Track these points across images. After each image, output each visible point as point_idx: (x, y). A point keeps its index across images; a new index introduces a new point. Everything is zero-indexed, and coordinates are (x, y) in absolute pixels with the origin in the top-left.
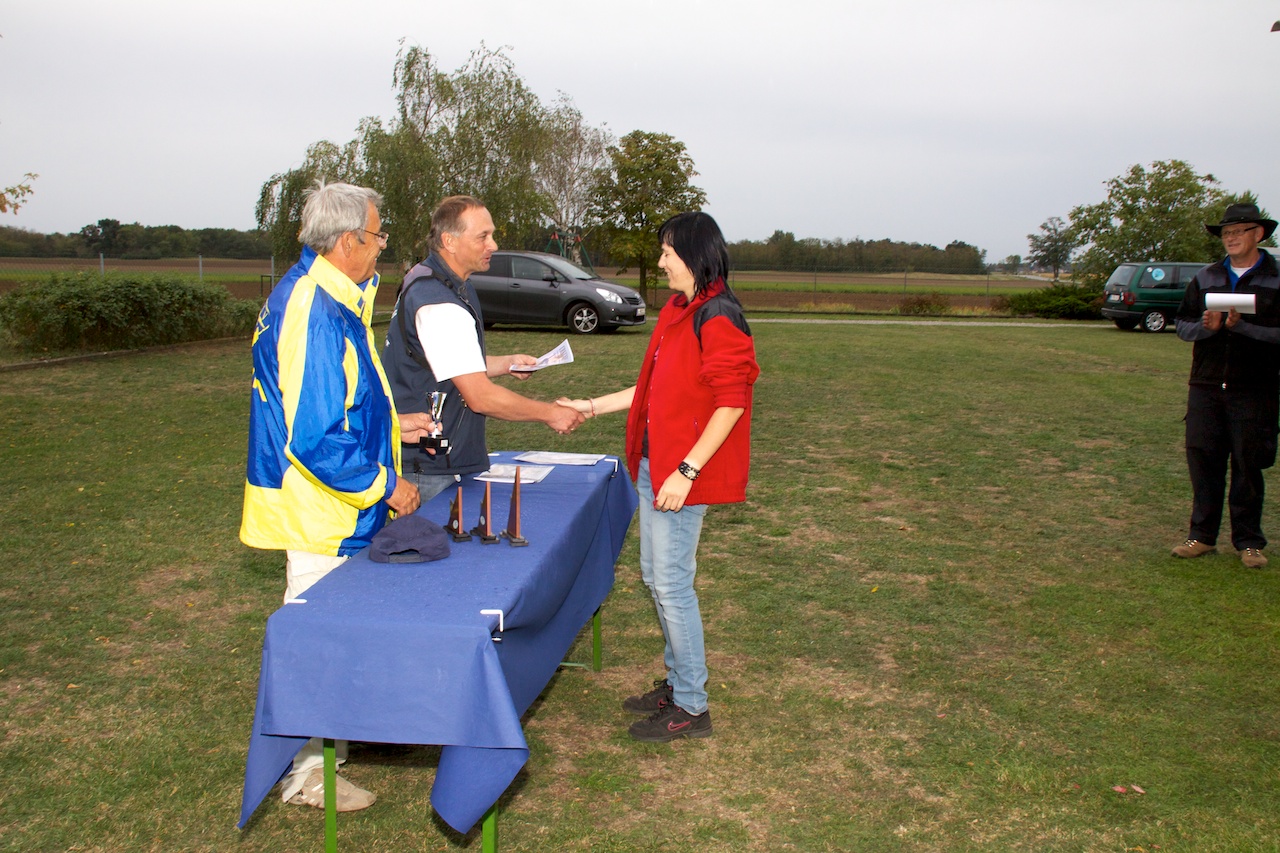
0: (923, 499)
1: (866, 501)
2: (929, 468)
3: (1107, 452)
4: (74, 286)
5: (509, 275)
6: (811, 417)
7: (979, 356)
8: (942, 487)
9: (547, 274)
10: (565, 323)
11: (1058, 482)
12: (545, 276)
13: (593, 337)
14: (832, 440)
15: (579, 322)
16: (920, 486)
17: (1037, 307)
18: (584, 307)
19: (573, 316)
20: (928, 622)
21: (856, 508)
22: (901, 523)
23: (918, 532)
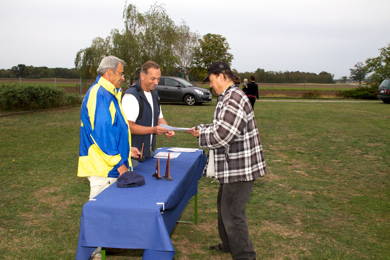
0: (311, 164)
1: (290, 165)
2: (312, 153)
3: (379, 148)
4: (10, 88)
5: (164, 85)
6: (270, 135)
7: (331, 113)
8: (318, 160)
9: (177, 84)
10: (183, 102)
11: (360, 158)
12: (176, 85)
13: (193, 106)
14: (278, 143)
15: (188, 101)
16: (310, 160)
17: (353, 95)
18: (190, 96)
19: (186, 99)
20: (313, 208)
21: (287, 167)
22: (303, 173)
23: (309, 176)
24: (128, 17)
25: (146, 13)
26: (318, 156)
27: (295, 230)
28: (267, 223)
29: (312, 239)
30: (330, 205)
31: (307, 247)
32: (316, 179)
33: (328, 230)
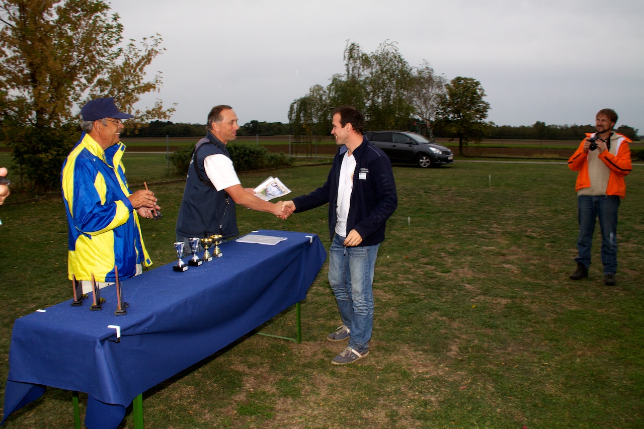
0: (534, 255)
1: (503, 255)
5: (391, 141)
8: (550, 248)
9: (408, 141)
10: (415, 163)
13: (427, 169)
14: (508, 222)
15: (422, 162)
16: (537, 248)
18: (424, 156)
19: (419, 160)
20: (492, 328)
21: (495, 259)
22: (513, 268)
23: (520, 273)
24: (349, 59)
25: (372, 53)
26: (553, 242)
27: (440, 364)
28: (405, 348)
29: (456, 381)
30: (521, 324)
31: (437, 396)
32: (526, 278)
33: (492, 367)
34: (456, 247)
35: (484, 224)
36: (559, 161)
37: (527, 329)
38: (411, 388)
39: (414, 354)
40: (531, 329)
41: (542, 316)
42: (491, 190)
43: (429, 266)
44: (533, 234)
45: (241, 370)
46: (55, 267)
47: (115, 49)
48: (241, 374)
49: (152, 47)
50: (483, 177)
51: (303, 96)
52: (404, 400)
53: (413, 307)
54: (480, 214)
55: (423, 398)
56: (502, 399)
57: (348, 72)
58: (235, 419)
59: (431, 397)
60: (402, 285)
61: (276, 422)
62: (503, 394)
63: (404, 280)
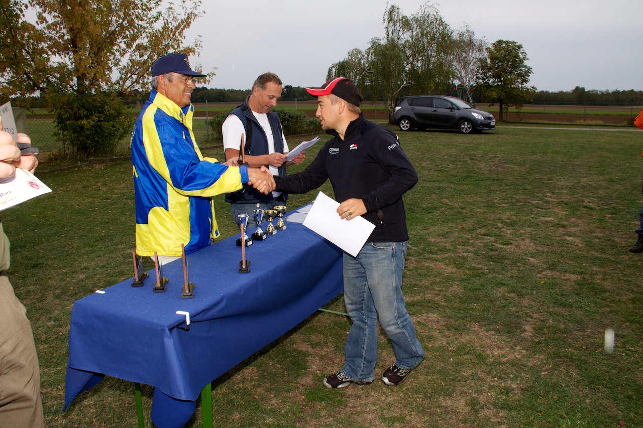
0: (596, 227)
1: (563, 226)
5: (432, 106)
6: (556, 178)
8: (611, 220)
9: (450, 105)
10: (457, 128)
13: (469, 135)
14: (562, 191)
15: (463, 128)
16: (598, 219)
18: (466, 121)
19: (461, 125)
20: (565, 306)
21: (556, 231)
22: (577, 241)
23: (585, 247)
24: (389, 22)
25: (413, 15)
27: (516, 345)
28: (476, 327)
29: (536, 366)
30: (596, 303)
31: (518, 382)
32: (593, 253)
33: (573, 350)
34: (513, 217)
35: (537, 193)
36: (604, 127)
37: (603, 309)
38: (489, 373)
39: (487, 334)
40: (608, 309)
41: (618, 294)
42: (539, 157)
43: (488, 238)
44: (590, 204)
45: (304, 349)
46: (102, 235)
47: (154, 13)
48: (305, 354)
49: (191, 10)
50: (528, 144)
51: (342, 60)
52: (484, 386)
53: (477, 281)
54: (531, 182)
55: (503, 384)
56: (590, 388)
57: (388, 35)
58: (304, 406)
59: (512, 383)
60: (463, 258)
61: (348, 409)
62: (591, 383)
63: (463, 252)
